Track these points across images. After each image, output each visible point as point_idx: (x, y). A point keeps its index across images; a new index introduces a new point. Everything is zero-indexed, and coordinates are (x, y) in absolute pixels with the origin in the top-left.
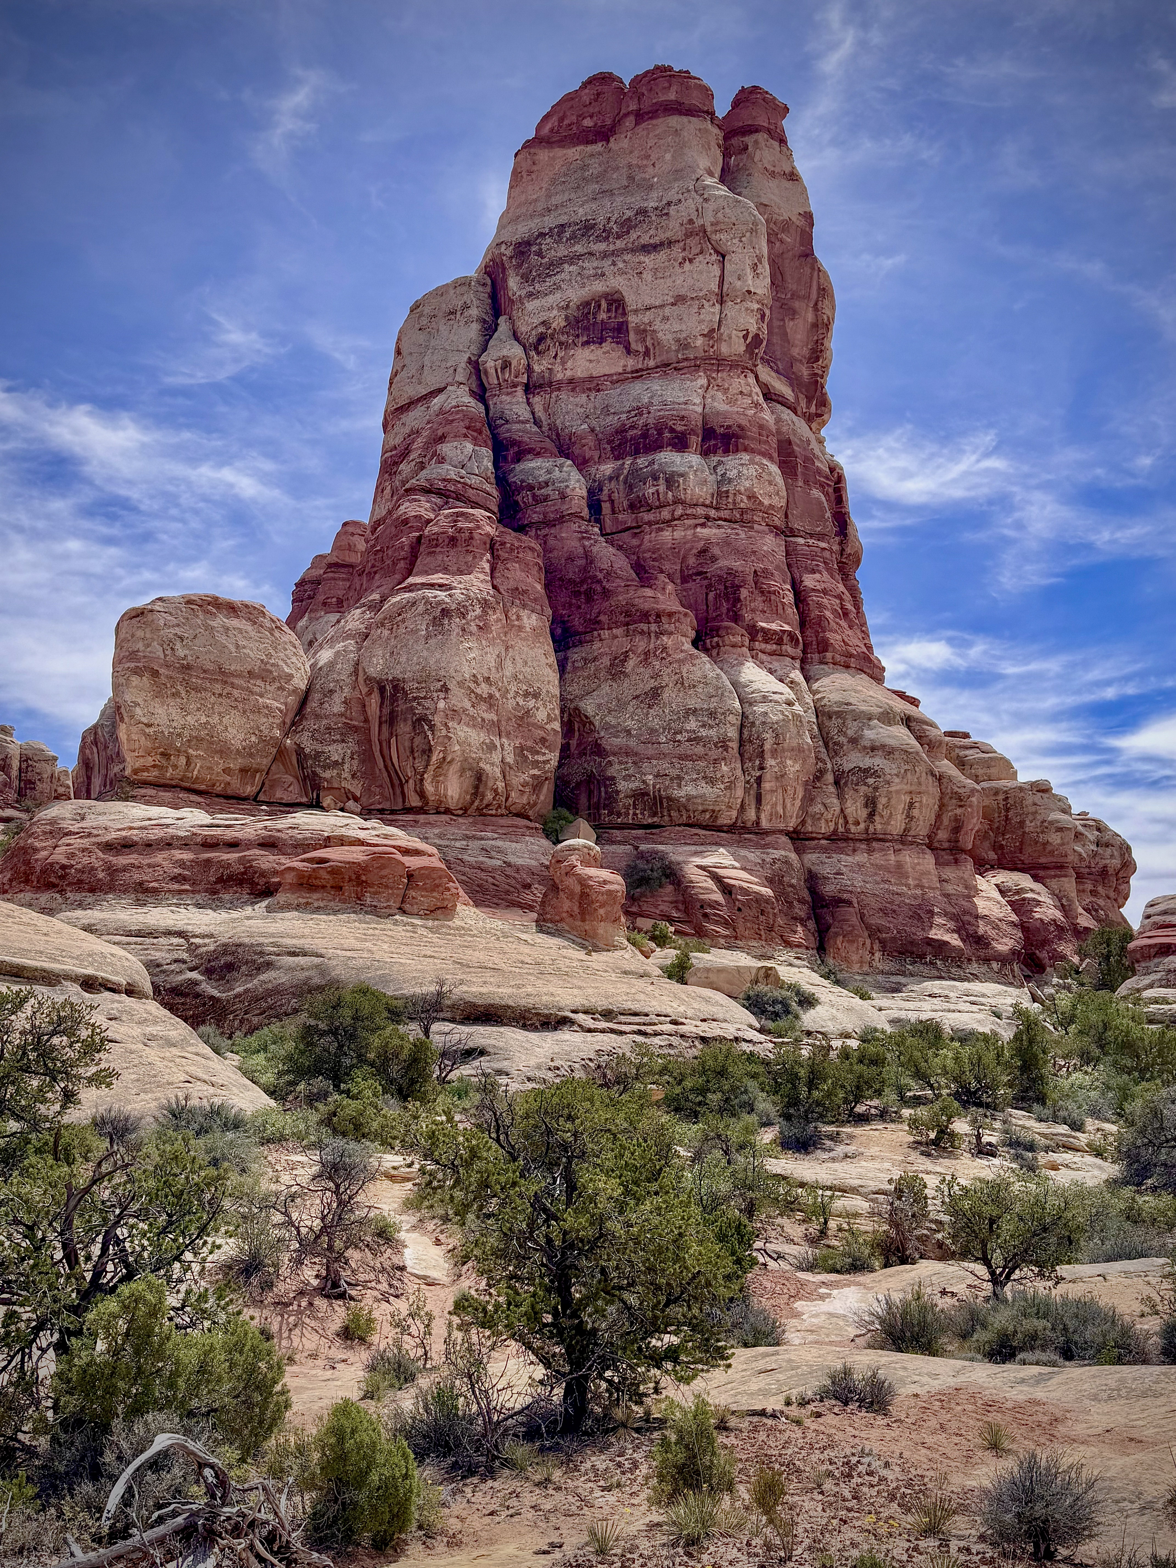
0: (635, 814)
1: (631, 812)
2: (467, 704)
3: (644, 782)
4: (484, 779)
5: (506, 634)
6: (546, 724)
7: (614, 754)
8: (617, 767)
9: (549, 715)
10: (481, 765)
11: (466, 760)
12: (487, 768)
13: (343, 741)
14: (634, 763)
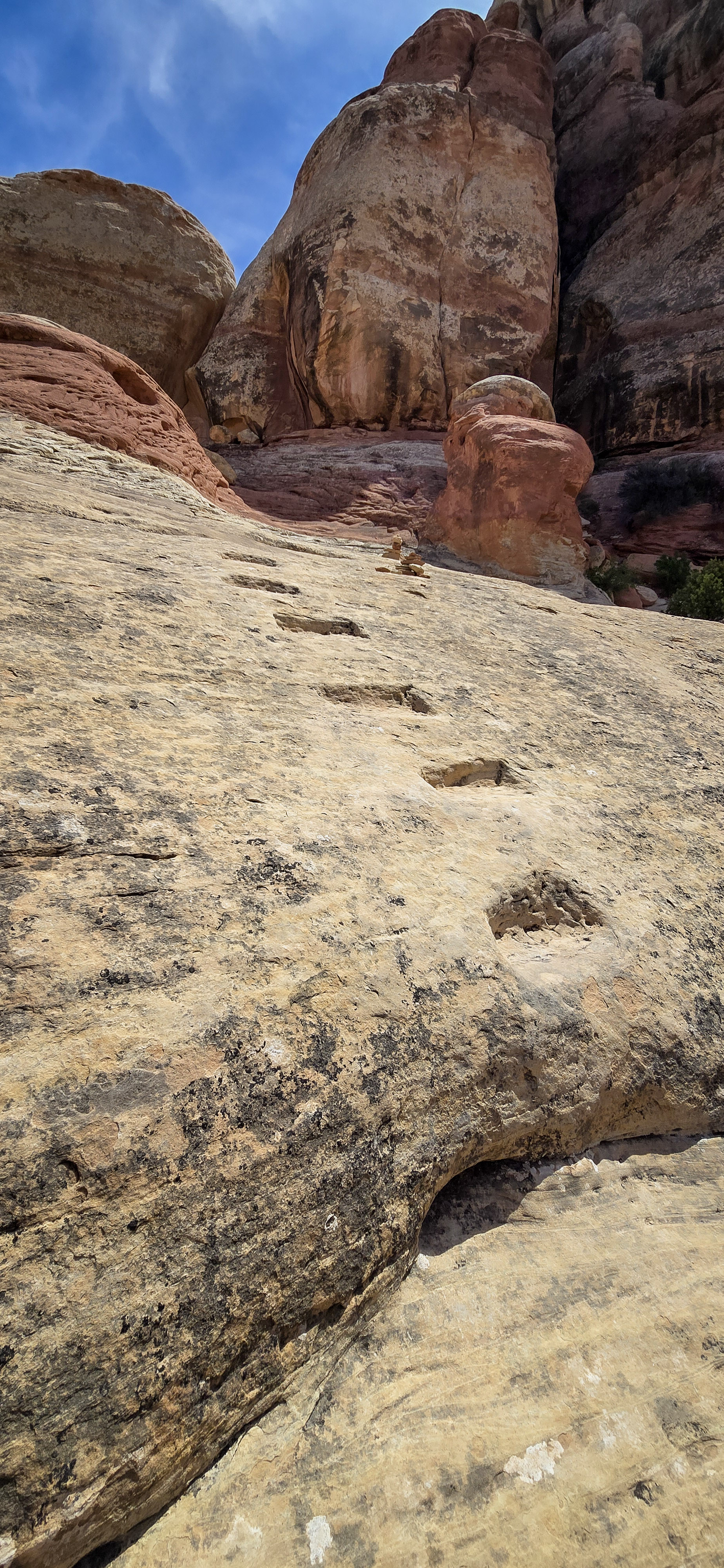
0: (660, 426)
1: (653, 423)
2: (384, 244)
3: (679, 367)
4: (403, 360)
5: (469, 155)
6: (523, 287)
7: (634, 340)
8: (637, 356)
9: (528, 274)
10: (397, 335)
11: (370, 327)
12: (409, 342)
13: (247, 355)
14: (666, 344)
